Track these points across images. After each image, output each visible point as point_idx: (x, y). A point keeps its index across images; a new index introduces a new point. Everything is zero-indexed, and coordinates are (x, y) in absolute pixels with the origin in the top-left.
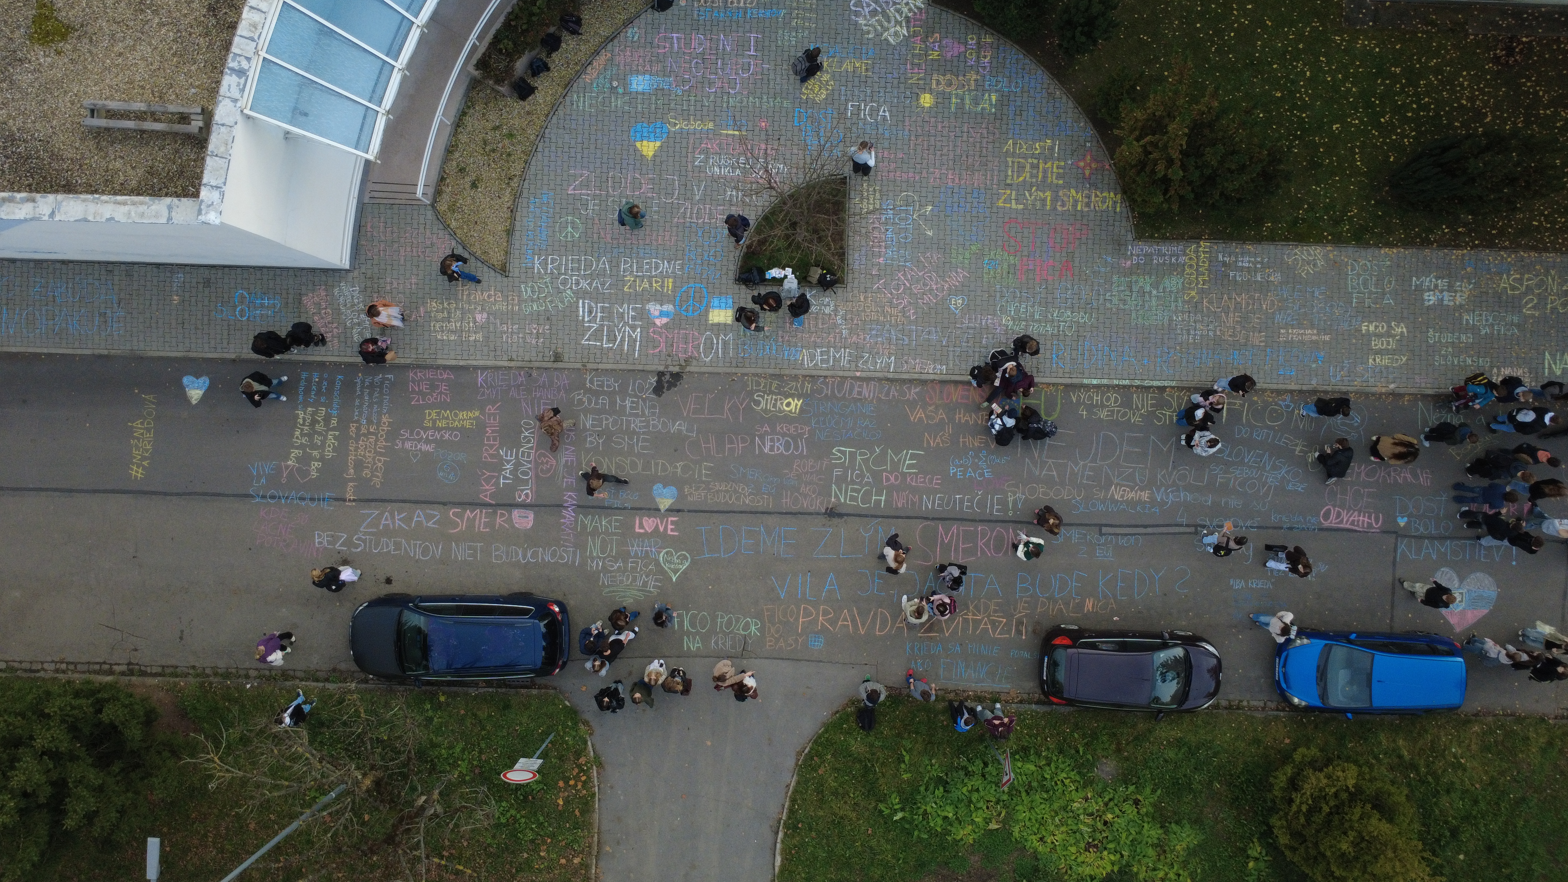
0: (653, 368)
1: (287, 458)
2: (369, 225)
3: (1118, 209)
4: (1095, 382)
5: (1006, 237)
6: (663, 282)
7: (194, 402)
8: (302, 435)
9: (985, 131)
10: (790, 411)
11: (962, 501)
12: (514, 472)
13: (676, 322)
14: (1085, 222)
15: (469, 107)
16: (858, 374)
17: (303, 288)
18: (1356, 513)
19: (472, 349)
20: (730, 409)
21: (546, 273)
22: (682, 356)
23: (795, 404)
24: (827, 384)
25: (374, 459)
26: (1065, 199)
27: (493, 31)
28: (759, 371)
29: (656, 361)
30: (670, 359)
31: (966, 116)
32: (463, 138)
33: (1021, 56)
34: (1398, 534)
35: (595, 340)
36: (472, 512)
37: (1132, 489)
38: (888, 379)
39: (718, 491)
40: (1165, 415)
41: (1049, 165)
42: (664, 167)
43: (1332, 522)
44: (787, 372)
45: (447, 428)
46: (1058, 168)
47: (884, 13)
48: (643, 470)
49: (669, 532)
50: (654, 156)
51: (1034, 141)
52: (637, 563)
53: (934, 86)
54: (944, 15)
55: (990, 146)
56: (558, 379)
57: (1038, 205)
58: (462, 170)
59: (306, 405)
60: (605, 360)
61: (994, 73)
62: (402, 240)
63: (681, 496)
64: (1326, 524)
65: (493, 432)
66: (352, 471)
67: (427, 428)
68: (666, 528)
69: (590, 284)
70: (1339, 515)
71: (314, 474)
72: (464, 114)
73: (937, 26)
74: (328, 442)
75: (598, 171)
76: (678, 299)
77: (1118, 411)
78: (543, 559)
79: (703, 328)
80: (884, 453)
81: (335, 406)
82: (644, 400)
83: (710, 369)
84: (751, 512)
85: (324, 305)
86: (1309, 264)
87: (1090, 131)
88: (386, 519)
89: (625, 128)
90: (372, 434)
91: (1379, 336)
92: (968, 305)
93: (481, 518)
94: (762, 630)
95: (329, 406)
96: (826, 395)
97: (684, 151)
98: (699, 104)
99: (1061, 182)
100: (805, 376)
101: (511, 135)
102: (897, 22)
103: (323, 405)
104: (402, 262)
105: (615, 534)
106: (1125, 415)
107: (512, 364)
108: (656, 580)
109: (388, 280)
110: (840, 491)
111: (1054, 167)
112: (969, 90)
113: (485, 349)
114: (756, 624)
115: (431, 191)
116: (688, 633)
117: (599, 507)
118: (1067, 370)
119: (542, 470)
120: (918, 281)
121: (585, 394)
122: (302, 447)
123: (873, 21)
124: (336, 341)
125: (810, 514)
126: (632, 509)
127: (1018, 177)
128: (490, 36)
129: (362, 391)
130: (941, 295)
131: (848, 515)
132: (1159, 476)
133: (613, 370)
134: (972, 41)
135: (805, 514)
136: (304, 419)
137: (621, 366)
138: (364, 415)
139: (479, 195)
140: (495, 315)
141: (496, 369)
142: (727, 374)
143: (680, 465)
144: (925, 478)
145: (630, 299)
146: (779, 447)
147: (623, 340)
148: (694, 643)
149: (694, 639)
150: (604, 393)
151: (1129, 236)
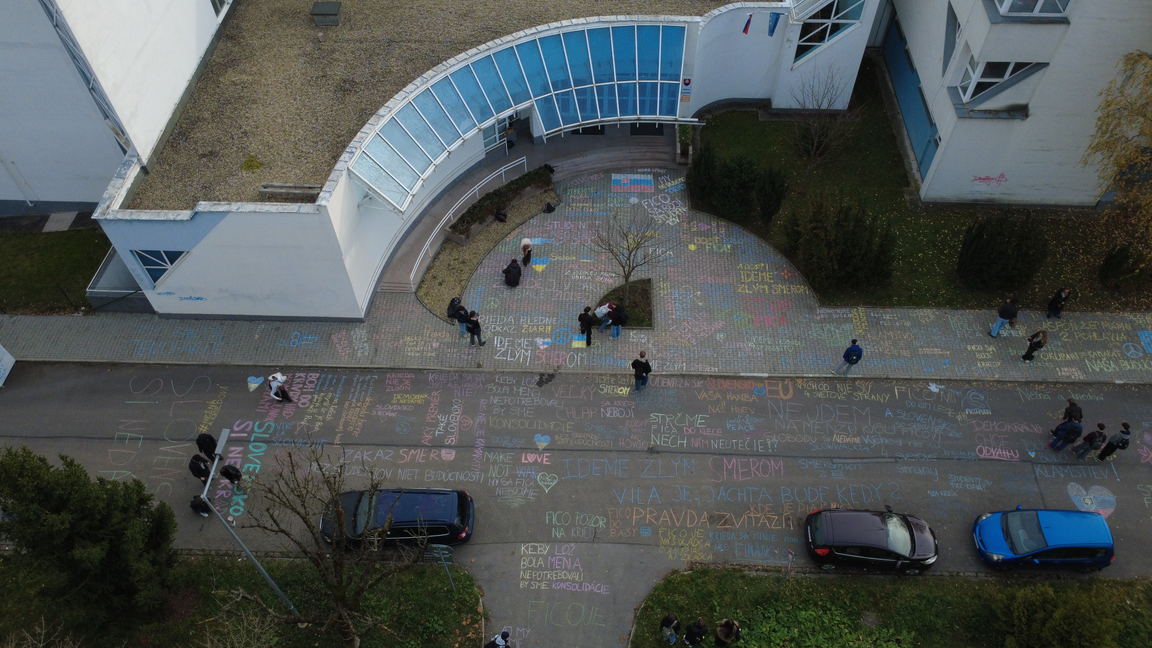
0: (538, 371)
1: (302, 420)
2: (378, 302)
3: (807, 293)
4: (811, 375)
5: (745, 306)
6: (545, 328)
7: (251, 390)
8: (314, 408)
9: (726, 260)
10: (623, 394)
11: (737, 444)
12: (445, 428)
13: (552, 347)
14: (789, 298)
15: (443, 251)
16: (664, 373)
17: (333, 331)
18: (1000, 450)
19: (428, 361)
20: (584, 393)
22: (555, 364)
23: (625, 391)
25: (357, 421)
26: (776, 289)
27: (461, 214)
28: (603, 372)
29: (540, 367)
30: (548, 366)
31: (715, 255)
32: (437, 263)
33: (741, 230)
34: (1033, 462)
35: (503, 357)
36: (415, 451)
37: (848, 436)
38: (683, 376)
39: (577, 439)
40: (859, 395)
41: (764, 274)
42: (548, 276)
43: (985, 455)
44: (620, 373)
45: (407, 404)
46: (769, 275)
47: (666, 213)
48: (529, 426)
50: (543, 271)
51: (754, 264)
52: (522, 481)
53: (696, 241)
54: (698, 214)
55: (730, 266)
56: (478, 377)
57: (761, 291)
58: (434, 278)
59: (320, 391)
60: (508, 367)
61: (728, 236)
62: (395, 309)
63: (553, 441)
64: (982, 456)
65: (435, 405)
66: (342, 427)
67: (395, 404)
68: (542, 460)
69: (502, 329)
70: (988, 451)
71: (317, 429)
72: (439, 253)
73: (695, 218)
74: (330, 411)
77: (829, 394)
78: (459, 478)
79: (568, 350)
80: (683, 416)
81: (338, 392)
82: (531, 389)
83: (573, 371)
84: (599, 451)
85: (343, 339)
86: (925, 317)
87: (785, 260)
88: (358, 455)
90: (359, 407)
91: (980, 352)
92: (727, 337)
93: (420, 454)
94: (607, 524)
95: (335, 392)
97: (559, 269)
98: (568, 250)
99: (772, 281)
101: (463, 262)
102: (673, 217)
103: (331, 392)
104: (393, 319)
105: (508, 464)
106: (834, 395)
107: (451, 369)
108: (534, 492)
109: (384, 327)
110: (657, 437)
111: (767, 276)
112: (715, 243)
113: (436, 361)
114: (603, 520)
115: (416, 286)
116: (555, 527)
117: (499, 448)
118: (792, 369)
119: (464, 427)
120: (696, 326)
121: (494, 385)
122: (313, 414)
123: (661, 216)
124: (347, 356)
125: (638, 451)
126: (520, 448)
127: (748, 279)
128: (459, 216)
129: (357, 384)
130: (710, 333)
131: (663, 452)
132: (864, 429)
133: (512, 372)
134: (714, 224)
135: (634, 451)
136: (317, 400)
137: (518, 370)
138: (355, 397)
139: (442, 288)
140: (444, 344)
141: (441, 372)
142: (583, 374)
143: (552, 424)
144: (711, 430)
145: (525, 336)
146: (616, 414)
147: (520, 356)
148: (559, 533)
149: (560, 530)
150: (506, 385)
151: (817, 305)
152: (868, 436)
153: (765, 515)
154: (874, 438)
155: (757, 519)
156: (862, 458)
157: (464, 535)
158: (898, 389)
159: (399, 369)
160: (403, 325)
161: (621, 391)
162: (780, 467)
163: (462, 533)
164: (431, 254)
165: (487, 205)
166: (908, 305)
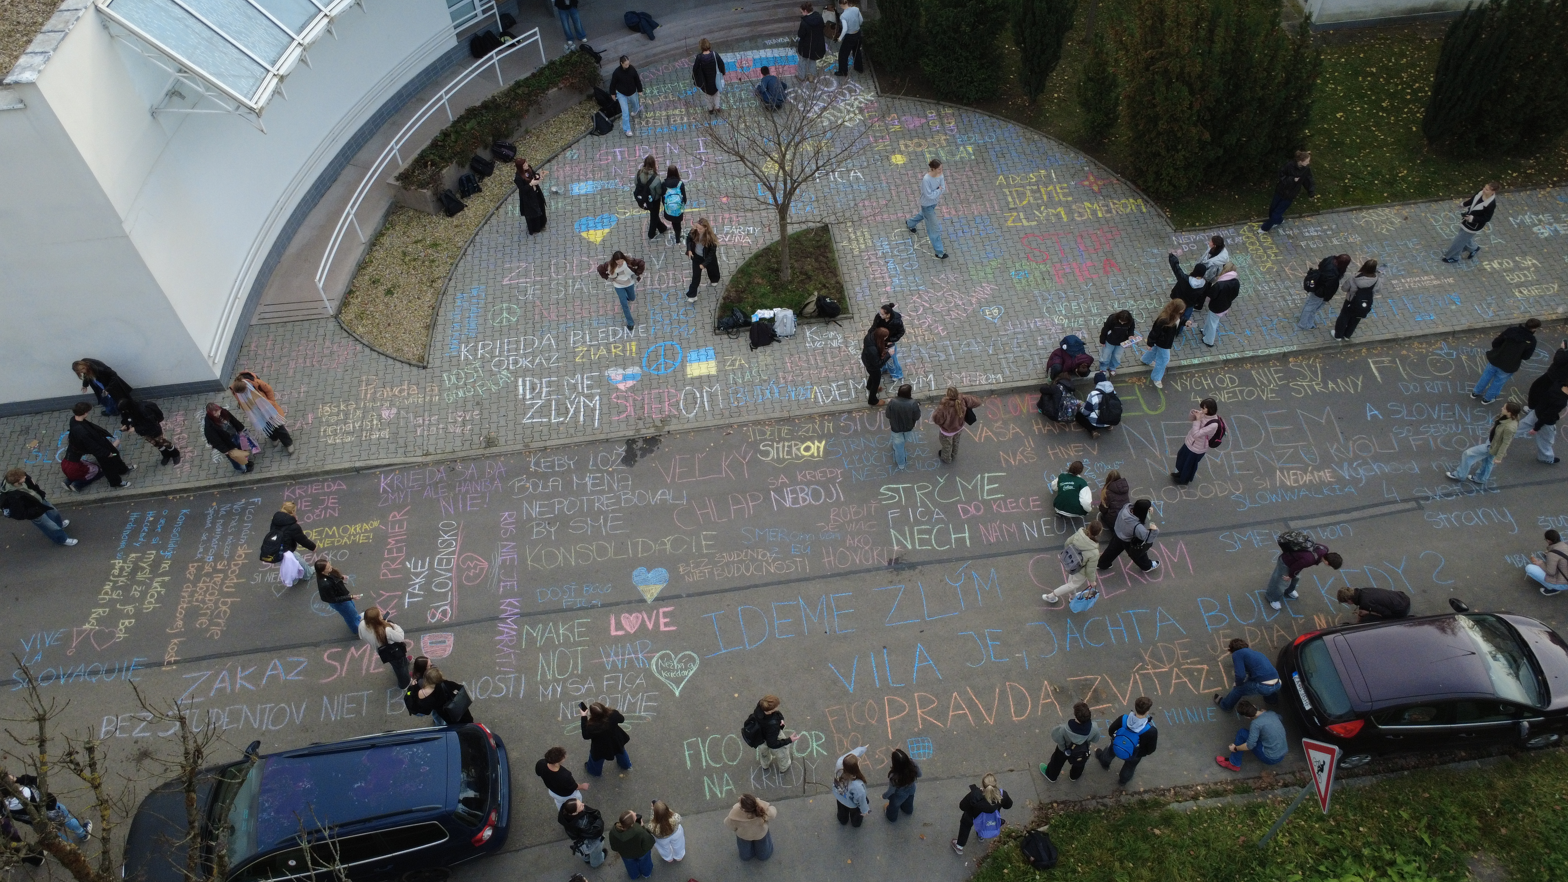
0: (621, 434)
1: (85, 620)
2: (253, 345)
3: (1144, 210)
4: (1196, 361)
5: (1028, 250)
6: (624, 347)
8: (114, 588)
9: (970, 173)
10: (812, 456)
12: (426, 587)
13: (645, 383)
14: (1111, 224)
15: (388, 229)
19: (374, 449)
20: (728, 466)
21: (475, 359)
22: (656, 417)
23: (816, 448)
24: (853, 420)
25: (216, 603)
26: (1080, 210)
27: (419, 151)
28: (761, 417)
29: (623, 426)
30: (641, 423)
32: (379, 254)
33: (987, 118)
35: (541, 417)
36: (357, 650)
37: (1304, 471)
39: (727, 564)
40: (1302, 386)
41: (1051, 188)
44: (798, 413)
45: (332, 548)
46: (1061, 188)
47: (834, 107)
48: (616, 554)
49: (662, 628)
50: (603, 240)
51: (1027, 173)
52: (616, 679)
53: (903, 148)
54: (897, 102)
55: (980, 183)
56: (491, 467)
57: (1053, 219)
58: (375, 282)
59: (129, 549)
60: (554, 436)
61: (963, 131)
62: (294, 354)
63: (675, 578)
65: (397, 542)
66: (181, 623)
68: (657, 624)
69: (532, 362)
71: (121, 635)
72: (383, 235)
73: (892, 109)
74: (152, 591)
75: (538, 262)
76: (644, 360)
77: (1241, 392)
79: (680, 384)
80: (950, 481)
81: (171, 545)
82: (610, 474)
83: (697, 425)
84: (780, 583)
85: (178, 430)
86: (1384, 222)
87: (1083, 158)
88: (223, 681)
89: (568, 222)
90: (220, 571)
91: (1510, 271)
92: (1007, 313)
94: (828, 745)
95: (162, 546)
96: (856, 431)
99: (1070, 199)
100: (822, 415)
101: (435, 245)
103: (154, 547)
104: (291, 374)
105: (580, 644)
106: (1251, 393)
107: (429, 459)
108: (649, 699)
110: (904, 535)
111: (1058, 191)
112: (941, 147)
113: (392, 447)
114: (818, 738)
115: (336, 303)
116: (709, 772)
117: (554, 612)
119: (468, 578)
120: (938, 301)
121: (528, 479)
122: (111, 603)
124: (187, 466)
125: (868, 571)
126: (603, 606)
127: (1021, 202)
128: (415, 155)
129: (213, 523)
130: (970, 309)
131: (923, 564)
132: (1332, 451)
133: (565, 446)
134: (932, 114)
135: (860, 572)
136: (122, 569)
137: (576, 440)
138: (212, 551)
139: (394, 300)
140: (407, 409)
141: (406, 467)
142: (719, 427)
143: (668, 540)
144: (1017, 501)
145: (582, 368)
146: (805, 498)
147: (577, 411)
148: (721, 787)
149: (721, 779)
150: (554, 474)
151: (1169, 229)
152: (1346, 465)
153: (1178, 665)
154: (1359, 465)
155: (1165, 678)
156: (1348, 511)
157: (488, 833)
158: (1375, 363)
159: (310, 475)
160: (314, 383)
161: (807, 449)
162: (1182, 556)
163: (481, 830)
164: (364, 236)
165: (472, 128)
166: (1344, 205)
